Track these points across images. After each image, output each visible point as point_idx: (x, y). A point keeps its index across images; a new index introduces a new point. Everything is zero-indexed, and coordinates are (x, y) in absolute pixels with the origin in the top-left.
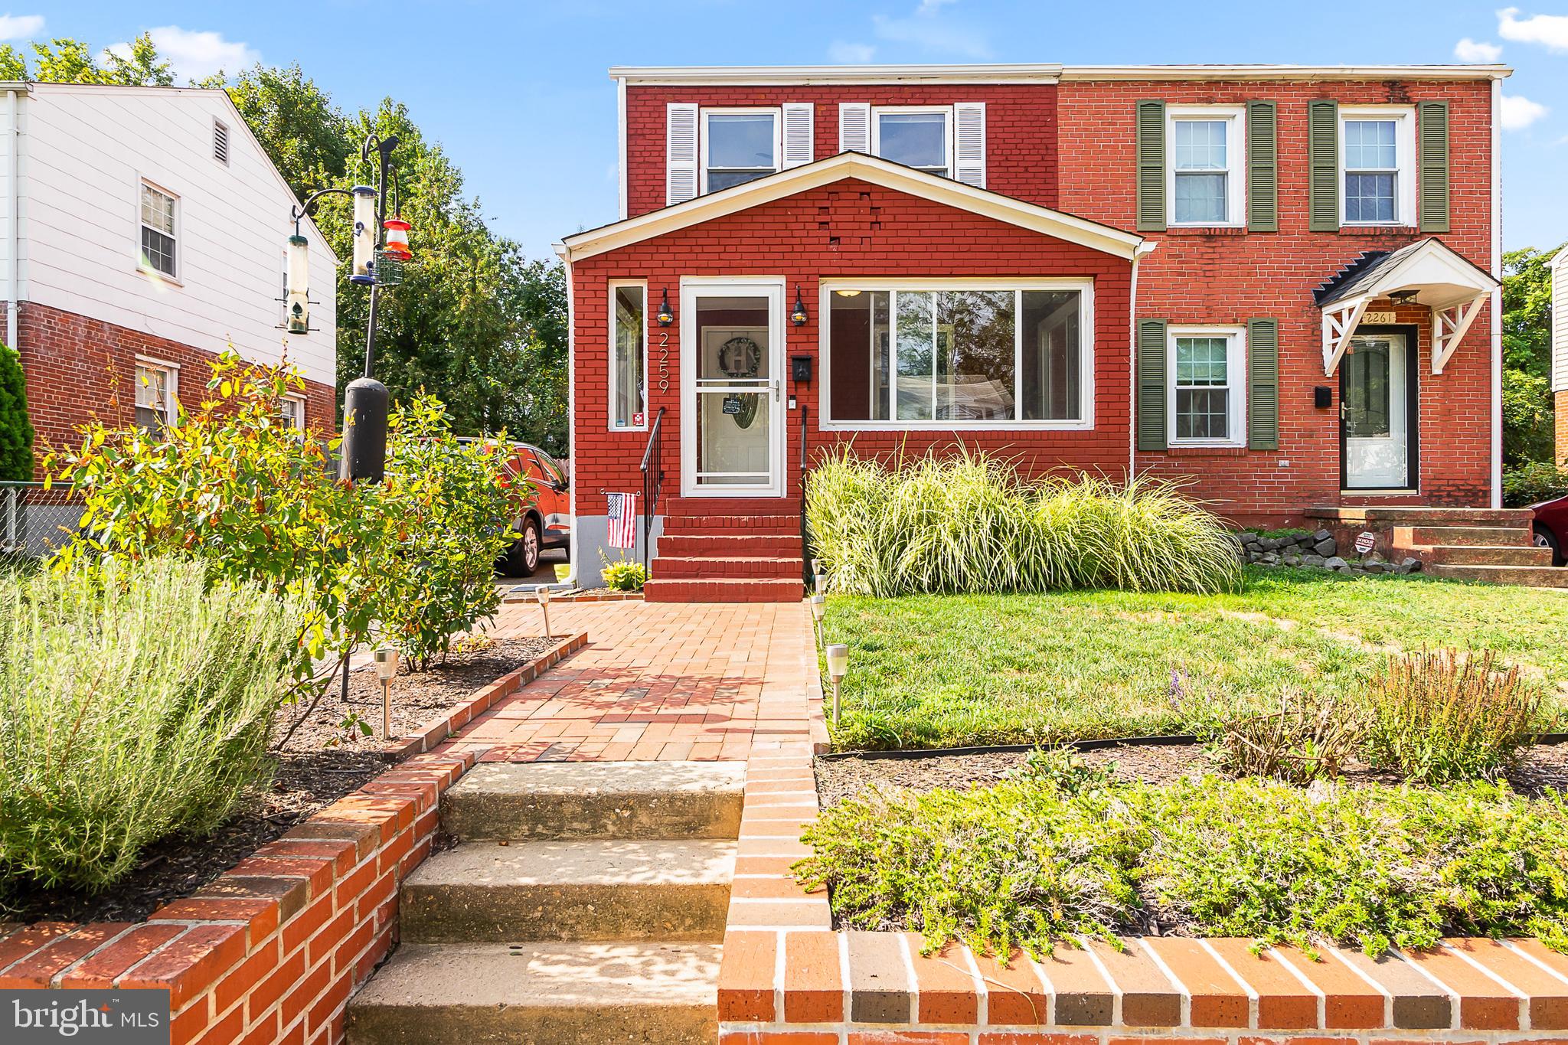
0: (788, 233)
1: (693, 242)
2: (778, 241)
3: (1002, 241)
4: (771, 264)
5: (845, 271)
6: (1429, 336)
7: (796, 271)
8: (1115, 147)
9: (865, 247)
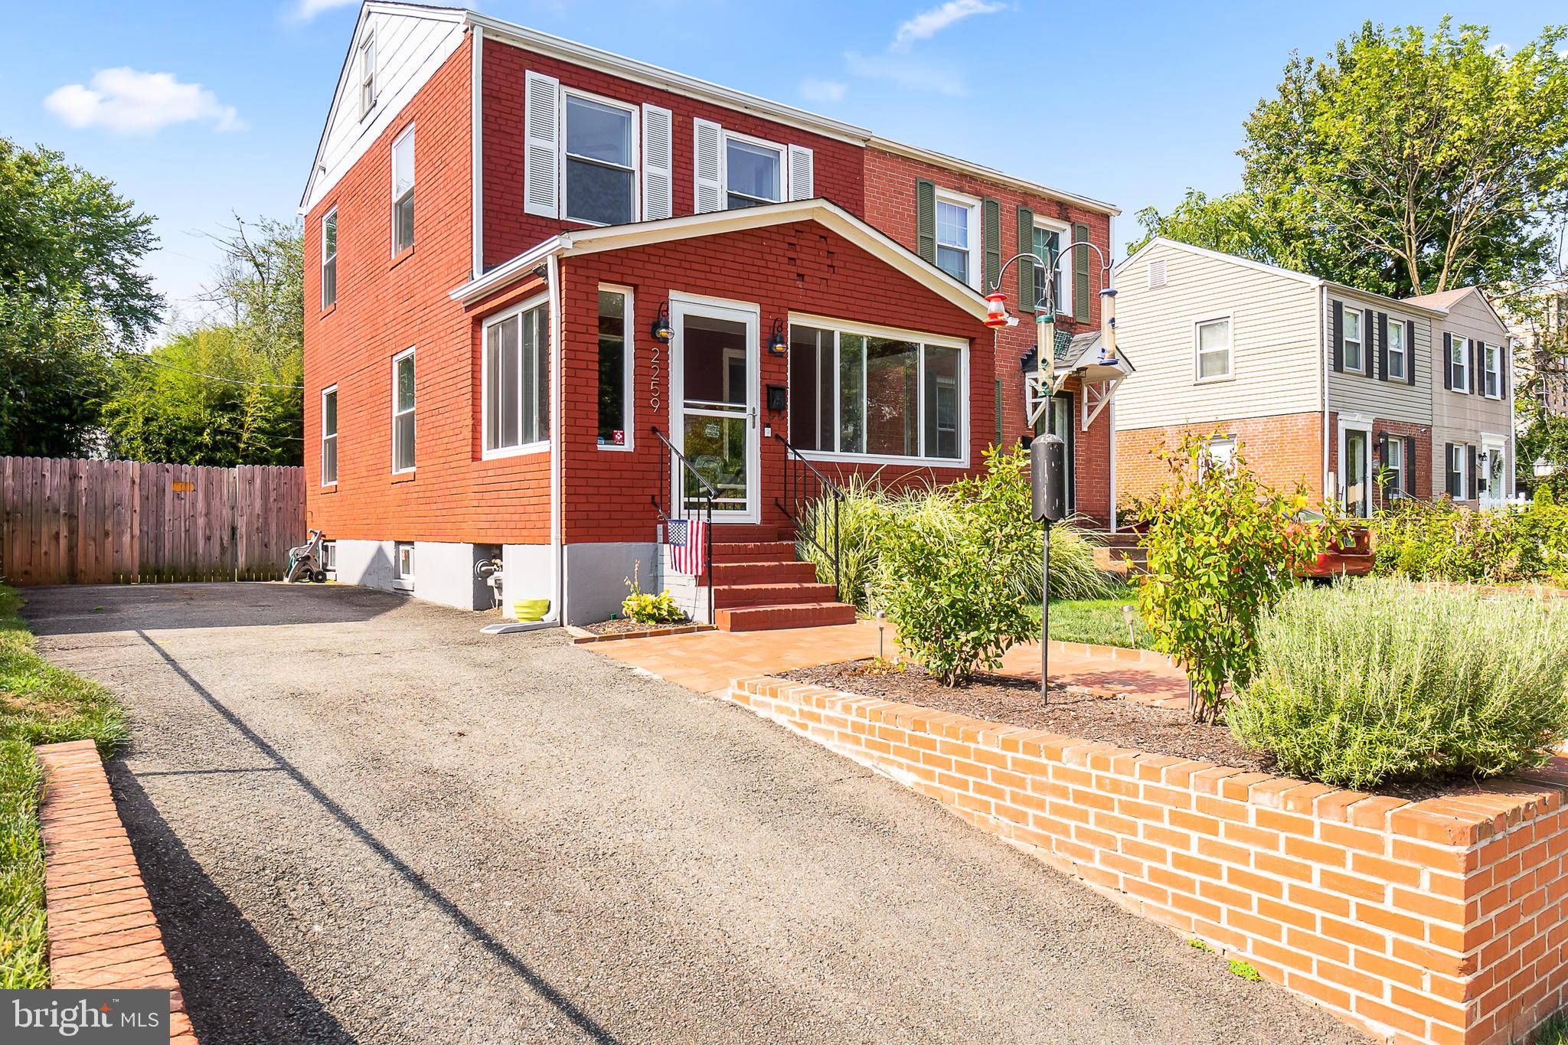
0: (763, 263)
1: (682, 256)
2: (755, 269)
3: (919, 299)
4: (749, 290)
5: (809, 308)
6: (1080, 402)
7: (770, 301)
8: (902, 214)
9: (823, 288)
